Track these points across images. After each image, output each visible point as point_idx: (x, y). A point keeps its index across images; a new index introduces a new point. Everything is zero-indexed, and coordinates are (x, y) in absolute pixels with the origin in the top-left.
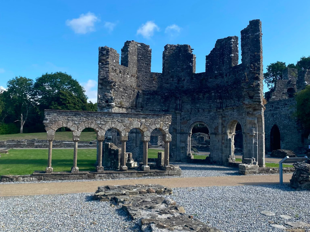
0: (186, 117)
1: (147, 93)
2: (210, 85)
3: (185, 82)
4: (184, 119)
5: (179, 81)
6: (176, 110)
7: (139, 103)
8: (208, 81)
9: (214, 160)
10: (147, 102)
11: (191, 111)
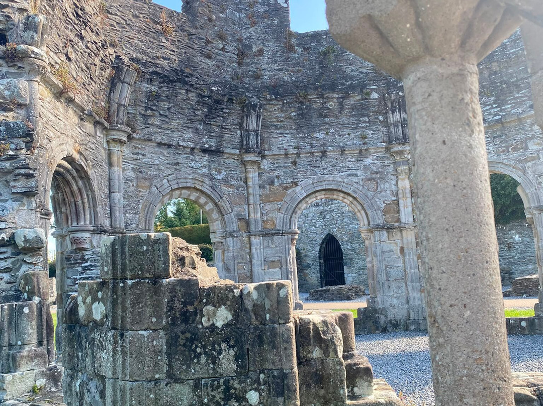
0: (278, 177)
1: (151, 70)
2: (352, 71)
3: (265, 58)
4: (272, 183)
5: (242, 54)
6: (247, 152)
7: (120, 105)
8: (346, 57)
9: (391, 316)
10: (147, 108)
11: (298, 155)
